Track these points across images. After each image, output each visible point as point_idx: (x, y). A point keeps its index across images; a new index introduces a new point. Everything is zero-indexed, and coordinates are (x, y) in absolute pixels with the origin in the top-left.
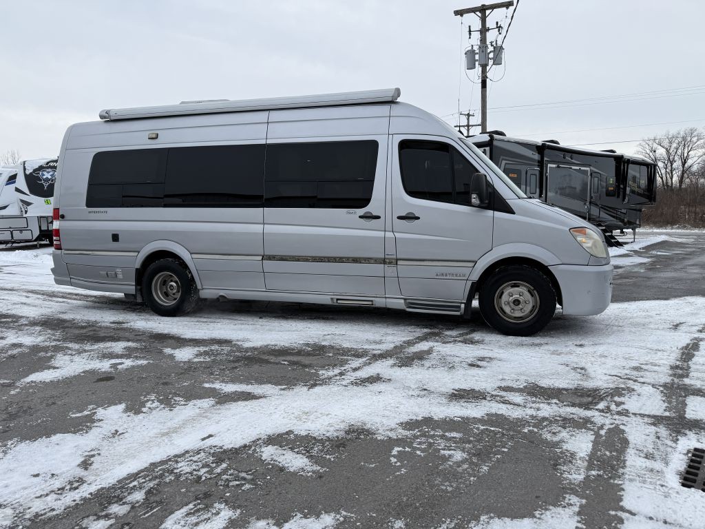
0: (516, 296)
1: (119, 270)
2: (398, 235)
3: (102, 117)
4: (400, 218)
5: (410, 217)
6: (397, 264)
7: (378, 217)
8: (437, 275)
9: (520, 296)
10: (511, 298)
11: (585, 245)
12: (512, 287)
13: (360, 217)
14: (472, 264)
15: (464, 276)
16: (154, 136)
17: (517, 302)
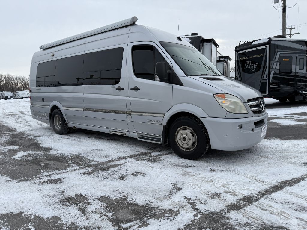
0: (184, 135)
1: (45, 114)
2: (132, 99)
3: (41, 48)
4: (132, 89)
5: (136, 89)
6: (131, 114)
7: (123, 89)
8: (148, 121)
9: (186, 135)
10: (182, 136)
11: (223, 105)
12: (183, 129)
13: (117, 89)
14: (163, 115)
15: (160, 122)
16: (53, 55)
17: (184, 139)
